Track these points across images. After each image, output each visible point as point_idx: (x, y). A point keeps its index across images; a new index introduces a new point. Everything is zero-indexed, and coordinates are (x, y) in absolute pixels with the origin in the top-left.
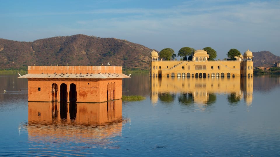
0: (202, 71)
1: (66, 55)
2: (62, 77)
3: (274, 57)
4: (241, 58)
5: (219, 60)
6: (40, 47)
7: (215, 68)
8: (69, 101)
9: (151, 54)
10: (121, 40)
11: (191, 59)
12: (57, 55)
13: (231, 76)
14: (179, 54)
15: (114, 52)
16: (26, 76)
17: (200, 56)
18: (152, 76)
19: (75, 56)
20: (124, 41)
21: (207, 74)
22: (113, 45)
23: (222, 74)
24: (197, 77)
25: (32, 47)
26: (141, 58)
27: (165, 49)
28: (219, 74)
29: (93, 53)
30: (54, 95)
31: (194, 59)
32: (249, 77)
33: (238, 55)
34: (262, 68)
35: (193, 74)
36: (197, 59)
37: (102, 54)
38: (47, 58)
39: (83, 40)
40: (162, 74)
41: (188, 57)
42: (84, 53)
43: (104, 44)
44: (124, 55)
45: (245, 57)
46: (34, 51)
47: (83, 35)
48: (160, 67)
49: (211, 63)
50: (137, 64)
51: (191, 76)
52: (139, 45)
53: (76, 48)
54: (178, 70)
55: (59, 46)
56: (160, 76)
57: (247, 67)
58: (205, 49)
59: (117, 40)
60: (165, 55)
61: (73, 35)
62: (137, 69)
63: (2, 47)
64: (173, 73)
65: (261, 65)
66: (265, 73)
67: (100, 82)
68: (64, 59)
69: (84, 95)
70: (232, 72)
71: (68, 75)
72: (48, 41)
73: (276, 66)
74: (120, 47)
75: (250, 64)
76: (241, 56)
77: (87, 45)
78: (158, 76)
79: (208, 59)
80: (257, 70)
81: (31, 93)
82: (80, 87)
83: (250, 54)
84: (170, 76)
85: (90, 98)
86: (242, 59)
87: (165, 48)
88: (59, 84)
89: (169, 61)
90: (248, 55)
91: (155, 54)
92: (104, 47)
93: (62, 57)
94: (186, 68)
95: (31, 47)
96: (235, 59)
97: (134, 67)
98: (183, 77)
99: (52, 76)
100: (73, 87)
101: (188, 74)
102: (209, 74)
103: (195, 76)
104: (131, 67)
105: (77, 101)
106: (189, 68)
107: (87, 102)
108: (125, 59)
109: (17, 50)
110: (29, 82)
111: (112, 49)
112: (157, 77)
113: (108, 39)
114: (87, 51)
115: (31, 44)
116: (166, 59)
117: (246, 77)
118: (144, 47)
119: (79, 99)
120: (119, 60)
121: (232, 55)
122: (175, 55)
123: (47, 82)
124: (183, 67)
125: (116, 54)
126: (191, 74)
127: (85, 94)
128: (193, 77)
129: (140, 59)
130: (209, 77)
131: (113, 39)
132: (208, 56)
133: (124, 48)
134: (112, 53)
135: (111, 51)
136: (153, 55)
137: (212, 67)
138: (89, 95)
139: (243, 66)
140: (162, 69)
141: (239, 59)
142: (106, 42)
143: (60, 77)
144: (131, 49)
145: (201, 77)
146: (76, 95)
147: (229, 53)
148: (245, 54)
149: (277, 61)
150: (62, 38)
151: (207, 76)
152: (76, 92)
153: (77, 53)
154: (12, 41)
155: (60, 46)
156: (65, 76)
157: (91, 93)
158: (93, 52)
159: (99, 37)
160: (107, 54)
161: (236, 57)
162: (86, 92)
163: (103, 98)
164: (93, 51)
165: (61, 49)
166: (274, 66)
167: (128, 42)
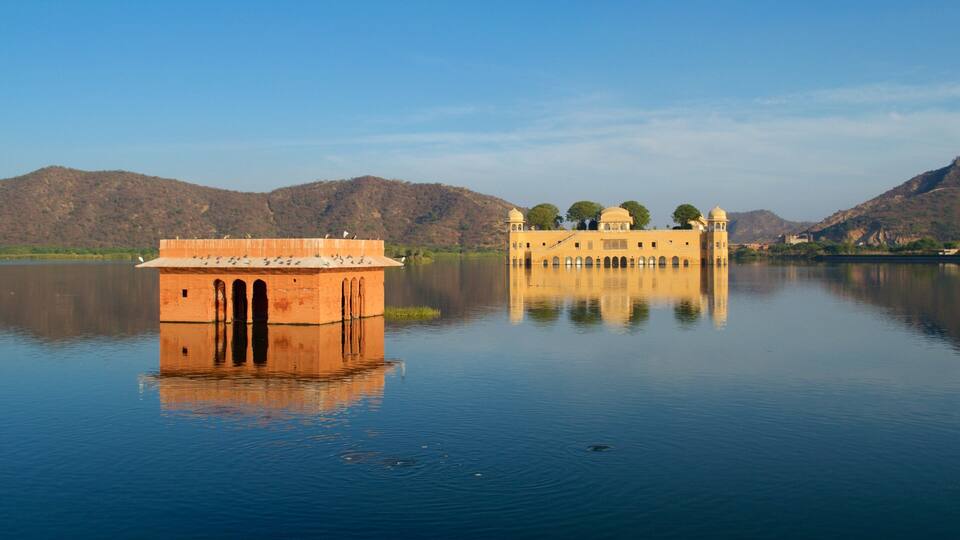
0: (619, 253)
1: (338, 219)
2: (236, 266)
3: (781, 222)
4: (703, 224)
5: (655, 228)
6: (285, 205)
7: (647, 245)
8: (250, 320)
9: (507, 217)
10: (455, 189)
11: (594, 226)
12: (319, 220)
13: (681, 263)
14: (568, 217)
15: (441, 215)
16: (153, 263)
17: (614, 219)
18: (511, 263)
19: (358, 222)
20: (462, 190)
21: (628, 258)
22: (438, 198)
23: (662, 258)
24: (607, 265)
25: (269, 203)
26: (498, 226)
27: (540, 206)
28: (654, 258)
29: (395, 216)
30: (221, 307)
31: (602, 226)
32: (719, 265)
33: (696, 217)
34: (755, 246)
35: (598, 260)
36: (608, 227)
37: (415, 217)
38: (300, 228)
39: (376, 189)
40: (533, 258)
41: (587, 222)
42: (377, 215)
43: (419, 197)
44: (461, 220)
45: (711, 223)
46: (272, 213)
47: (375, 178)
48: (528, 245)
49: (638, 236)
50: (490, 239)
51: (595, 263)
52: (492, 199)
53: (360, 206)
54: (566, 250)
55: (324, 202)
56: (528, 263)
57: (715, 244)
58: (625, 206)
59: (447, 189)
60: (539, 218)
61: (354, 177)
62: (489, 249)
63: (205, 204)
64: (556, 258)
65: (754, 239)
66: (758, 257)
67: (321, 275)
68: (334, 229)
69: (284, 306)
70: (682, 255)
71: (246, 260)
72: (301, 191)
73: (784, 241)
74: (453, 202)
75: (721, 236)
76: (702, 219)
77: (383, 199)
78: (523, 263)
79: (632, 228)
80: (743, 250)
81: (166, 303)
82: (275, 290)
83: (721, 216)
84: (550, 264)
85: (297, 314)
86: (705, 228)
87: (540, 203)
88: (229, 281)
89: (547, 231)
90: (716, 218)
91: (517, 217)
92: (419, 203)
93: (331, 224)
94: (584, 246)
95: (267, 205)
96: (689, 227)
97: (482, 245)
98: (579, 266)
99: (212, 263)
100: (260, 287)
101: (589, 258)
102: (632, 260)
103: (602, 263)
104: (476, 246)
105: (268, 322)
106: (590, 246)
107: (290, 322)
108: (463, 229)
109: (236, 210)
110: (162, 277)
111: (436, 206)
112: (521, 265)
113: (427, 185)
114: (384, 211)
115: (268, 198)
116: (541, 227)
117: (712, 264)
118: (505, 202)
119: (273, 316)
120: (450, 229)
121: (684, 217)
122: (560, 218)
123: (202, 277)
124: (577, 245)
125: (444, 218)
126: (594, 258)
127: (287, 304)
128: (598, 265)
129: (496, 228)
130: (633, 265)
131: (438, 186)
132: (631, 219)
133: (462, 205)
134: (435, 215)
135: (434, 210)
136: (512, 219)
137: (640, 245)
138: (295, 306)
139: (706, 241)
140: (531, 249)
141: (698, 227)
142: (423, 191)
143: (230, 265)
144: (476, 206)
145: (615, 266)
146: (267, 307)
147: (675, 214)
148: (710, 216)
149: (786, 231)
150: (331, 184)
151: (629, 264)
152: (266, 300)
153: (363, 215)
154: (227, 191)
155: (327, 200)
156: (242, 264)
157: (301, 303)
158: (395, 213)
159: (408, 183)
160: (426, 217)
161: (692, 223)
162: (290, 301)
163: (328, 312)
164: (395, 211)
165: (329, 208)
166: (779, 242)
167: (469, 192)
